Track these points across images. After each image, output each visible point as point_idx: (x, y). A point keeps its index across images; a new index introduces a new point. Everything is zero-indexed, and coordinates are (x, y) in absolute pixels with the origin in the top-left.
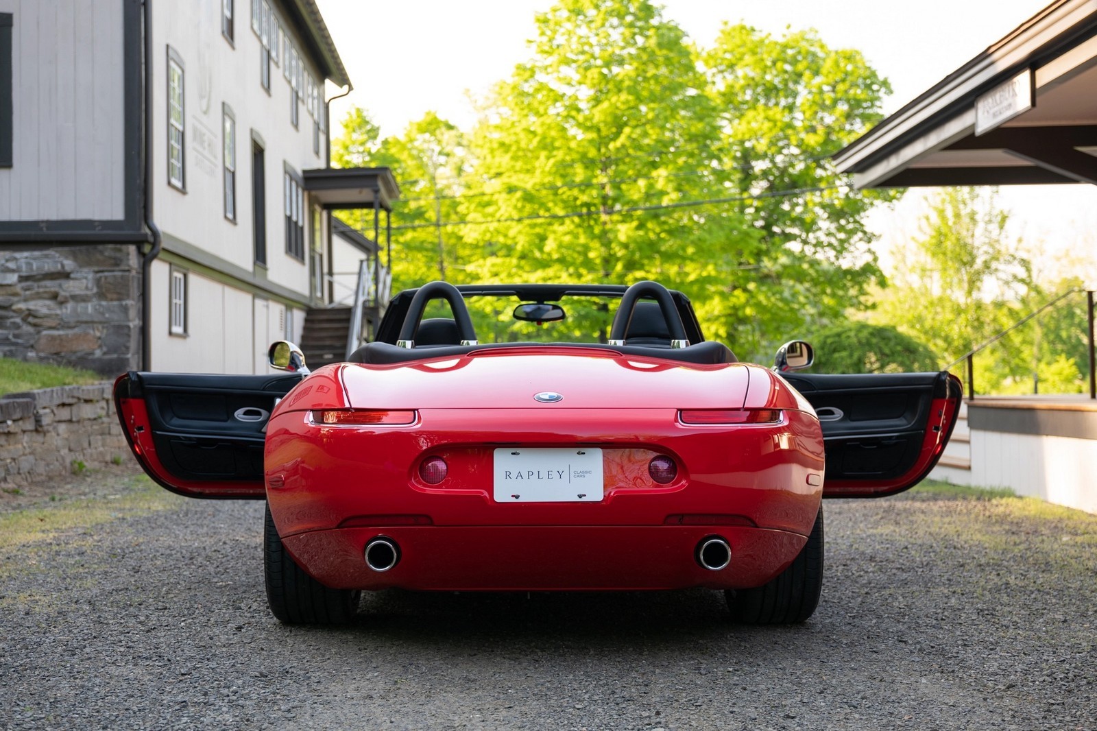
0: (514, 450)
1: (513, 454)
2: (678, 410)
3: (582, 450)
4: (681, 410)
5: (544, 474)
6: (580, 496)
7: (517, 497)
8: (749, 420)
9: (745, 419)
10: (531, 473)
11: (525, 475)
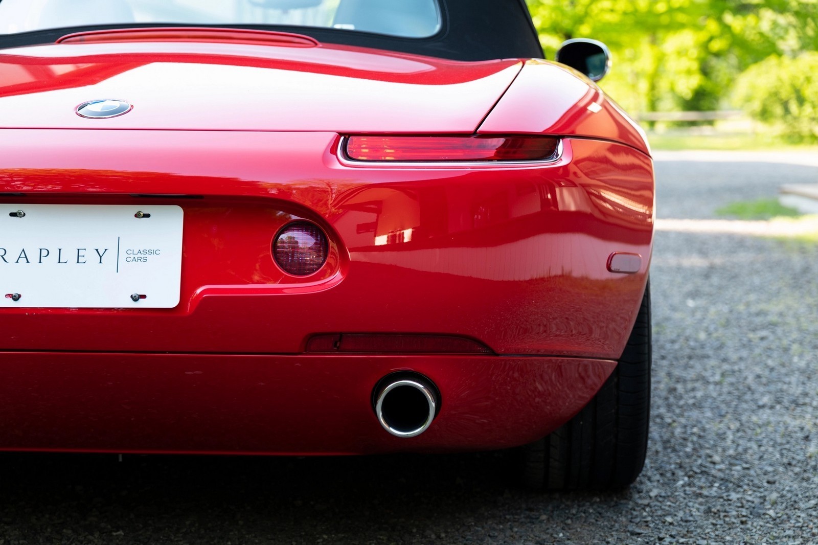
0: (15, 208)
1: (12, 215)
2: (341, 134)
3: (145, 209)
4: (347, 135)
5: (69, 255)
6: (135, 299)
7: (16, 298)
8: (502, 155)
9: (492, 153)
10: (44, 253)
11: (33, 256)
